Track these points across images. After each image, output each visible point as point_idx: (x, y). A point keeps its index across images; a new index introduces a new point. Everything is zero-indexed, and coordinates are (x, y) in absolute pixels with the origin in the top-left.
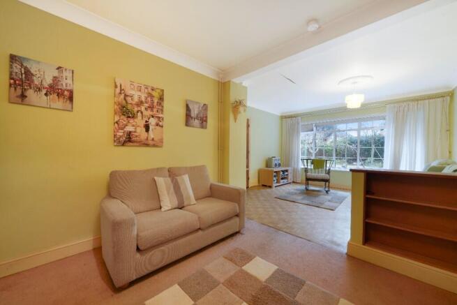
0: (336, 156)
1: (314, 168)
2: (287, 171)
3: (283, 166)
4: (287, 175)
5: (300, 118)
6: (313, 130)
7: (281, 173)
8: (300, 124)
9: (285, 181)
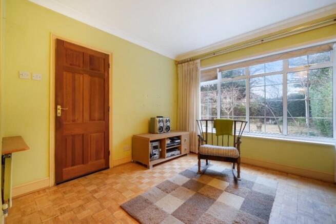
0: (250, 115)
1: (217, 135)
2: (179, 138)
3: (173, 131)
4: (180, 143)
5: (198, 61)
6: (216, 78)
7: (168, 142)
8: (201, 69)
9: (176, 153)
